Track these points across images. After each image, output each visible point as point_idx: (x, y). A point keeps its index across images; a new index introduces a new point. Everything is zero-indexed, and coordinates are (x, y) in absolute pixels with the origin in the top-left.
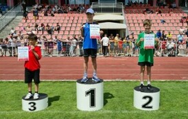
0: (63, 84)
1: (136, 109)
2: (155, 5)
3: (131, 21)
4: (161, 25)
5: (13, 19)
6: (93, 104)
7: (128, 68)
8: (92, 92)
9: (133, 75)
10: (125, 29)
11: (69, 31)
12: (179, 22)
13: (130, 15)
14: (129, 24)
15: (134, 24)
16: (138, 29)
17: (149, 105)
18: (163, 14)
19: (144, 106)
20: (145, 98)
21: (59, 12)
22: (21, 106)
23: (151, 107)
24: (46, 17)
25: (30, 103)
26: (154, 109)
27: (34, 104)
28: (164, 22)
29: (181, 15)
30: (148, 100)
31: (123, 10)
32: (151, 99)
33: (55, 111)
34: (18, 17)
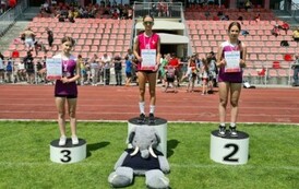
1: (215, 163)
2: (233, 6)
3: (195, 32)
4: (242, 38)
5: (11, 26)
9: (202, 114)
10: (186, 44)
12: (269, 33)
13: (193, 22)
14: (192, 36)
15: (200, 36)
16: (206, 44)
17: (234, 157)
18: (245, 22)
19: (226, 159)
20: (228, 146)
21: (80, 16)
23: (236, 160)
24: (61, 24)
25: (62, 152)
26: (240, 163)
28: (247, 33)
29: (274, 22)
30: (232, 149)
31: (182, 14)
32: (236, 148)
33: (98, 164)
34: (18, 23)
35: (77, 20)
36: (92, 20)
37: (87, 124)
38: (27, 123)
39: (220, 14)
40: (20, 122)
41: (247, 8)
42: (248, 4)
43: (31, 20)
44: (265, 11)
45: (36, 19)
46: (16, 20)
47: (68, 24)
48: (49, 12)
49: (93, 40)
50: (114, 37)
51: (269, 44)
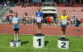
0: (28, 36)
1: (59, 48)
2: (71, 3)
4: (73, 12)
6: (40, 45)
7: (57, 30)
8: (40, 40)
10: (56, 14)
11: (32, 14)
12: (81, 11)
13: (59, 8)
14: (59, 11)
15: (61, 11)
19: (62, 47)
20: (62, 43)
21: (28, 6)
22: (10, 44)
25: (13, 44)
26: (66, 48)
27: (15, 44)
28: (74, 11)
29: (82, 8)
32: (65, 44)
36: (31, 7)
38: (8, 35)
40: (6, 35)
41: (74, 4)
42: (75, 3)
43: (14, 7)
44: (80, 5)
45: (15, 7)
46: (10, 7)
47: (24, 8)
49: (31, 12)
51: (81, 14)
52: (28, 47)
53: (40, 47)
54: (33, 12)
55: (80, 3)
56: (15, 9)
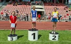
0: (22, 31)
1: (50, 40)
2: (55, 3)
4: (57, 10)
5: (1, 7)
6: (34, 38)
7: (46, 25)
8: (34, 34)
11: (23, 12)
12: (63, 9)
13: (46, 6)
14: (45, 9)
15: (47, 9)
16: (49, 11)
17: (55, 39)
18: (58, 6)
19: (53, 39)
20: (53, 36)
23: (55, 40)
24: (14, 6)
27: (13, 38)
29: (64, 7)
30: (54, 37)
31: (43, 4)
33: (20, 41)
34: (3, 6)
35: (18, 5)
36: (21, 5)
37: (19, 30)
38: (3, 30)
39: (52, 4)
40: (1, 30)
41: (58, 3)
42: (58, 2)
43: (6, 5)
44: (62, 4)
45: (7, 5)
46: (2, 5)
47: (15, 6)
48: (11, 3)
49: (21, 10)
50: (27, 9)
51: (63, 12)
52: (24, 40)
53: (34, 40)
54: (23, 10)
55: (63, 3)
56: (7, 8)
